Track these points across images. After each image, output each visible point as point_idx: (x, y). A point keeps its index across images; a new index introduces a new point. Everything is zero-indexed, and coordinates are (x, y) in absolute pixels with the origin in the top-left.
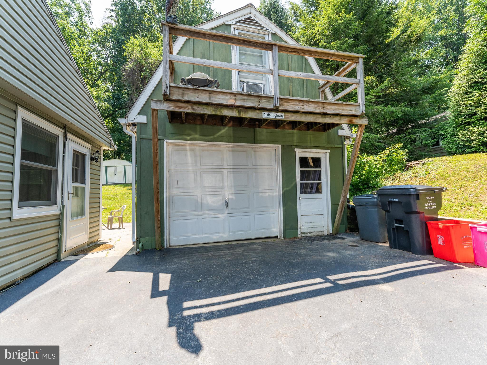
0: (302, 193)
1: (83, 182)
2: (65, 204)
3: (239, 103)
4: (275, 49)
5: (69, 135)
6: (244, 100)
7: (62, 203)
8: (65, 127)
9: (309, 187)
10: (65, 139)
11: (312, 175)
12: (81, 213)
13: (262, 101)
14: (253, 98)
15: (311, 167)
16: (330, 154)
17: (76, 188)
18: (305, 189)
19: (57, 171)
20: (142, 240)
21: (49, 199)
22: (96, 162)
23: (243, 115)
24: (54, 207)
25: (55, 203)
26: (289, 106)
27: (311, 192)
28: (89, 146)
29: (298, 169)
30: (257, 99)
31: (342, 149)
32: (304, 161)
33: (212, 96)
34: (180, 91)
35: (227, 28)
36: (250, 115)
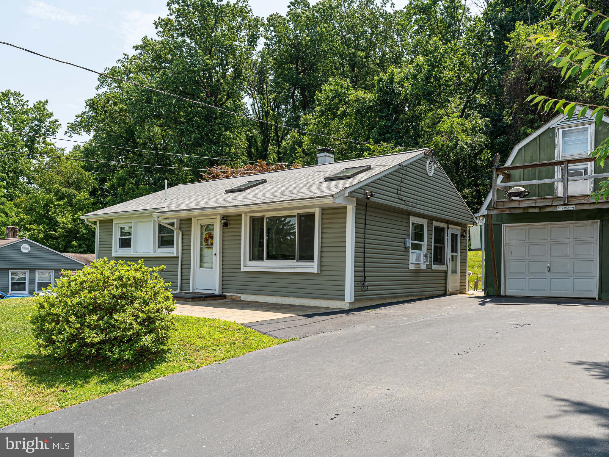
1: (456, 252)
2: (448, 265)
3: (538, 204)
5: (450, 226)
6: (541, 202)
7: (447, 264)
8: (448, 222)
10: (448, 228)
12: (456, 272)
13: (555, 201)
14: (548, 200)
17: (452, 256)
19: (445, 246)
20: (488, 289)
21: (441, 262)
22: (464, 238)
23: (543, 210)
24: (442, 266)
25: (444, 264)
26: (577, 201)
28: (460, 228)
30: (551, 200)
33: (521, 203)
34: (502, 203)
35: (552, 130)
36: (548, 210)
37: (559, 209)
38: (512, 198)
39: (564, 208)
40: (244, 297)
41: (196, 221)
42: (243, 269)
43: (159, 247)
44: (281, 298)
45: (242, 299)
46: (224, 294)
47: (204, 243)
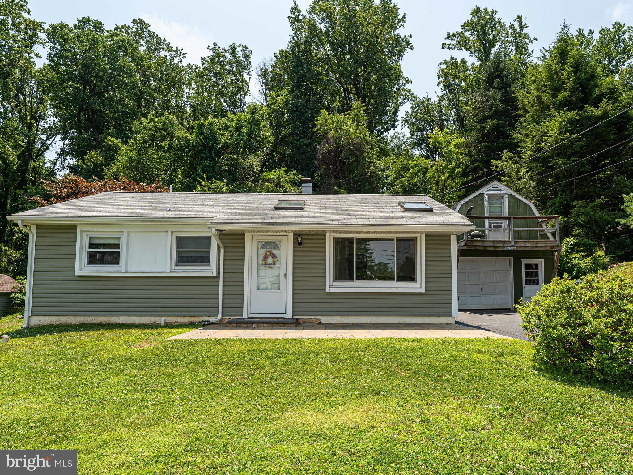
0: (526, 284)
3: (495, 245)
4: (512, 219)
9: (532, 281)
11: (534, 274)
13: (506, 243)
14: (501, 242)
15: (534, 269)
16: (544, 262)
18: (528, 282)
23: (496, 249)
26: (519, 244)
27: (533, 284)
29: (524, 278)
30: (503, 242)
31: (553, 258)
32: (528, 266)
33: (482, 243)
35: (482, 195)
36: (499, 249)
37: (507, 248)
38: (475, 239)
39: (509, 248)
40: (324, 319)
41: (251, 237)
42: (328, 290)
43: (176, 265)
44: (376, 317)
45: (322, 321)
46: (295, 317)
47: (261, 262)
